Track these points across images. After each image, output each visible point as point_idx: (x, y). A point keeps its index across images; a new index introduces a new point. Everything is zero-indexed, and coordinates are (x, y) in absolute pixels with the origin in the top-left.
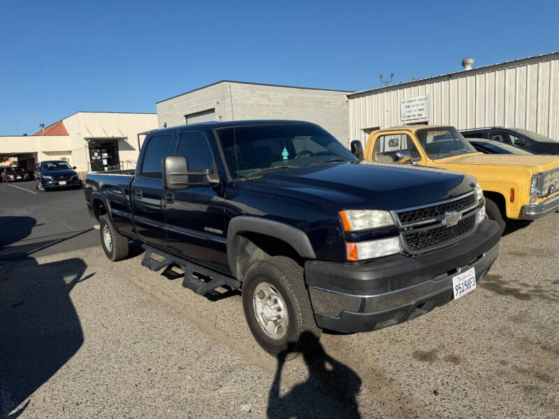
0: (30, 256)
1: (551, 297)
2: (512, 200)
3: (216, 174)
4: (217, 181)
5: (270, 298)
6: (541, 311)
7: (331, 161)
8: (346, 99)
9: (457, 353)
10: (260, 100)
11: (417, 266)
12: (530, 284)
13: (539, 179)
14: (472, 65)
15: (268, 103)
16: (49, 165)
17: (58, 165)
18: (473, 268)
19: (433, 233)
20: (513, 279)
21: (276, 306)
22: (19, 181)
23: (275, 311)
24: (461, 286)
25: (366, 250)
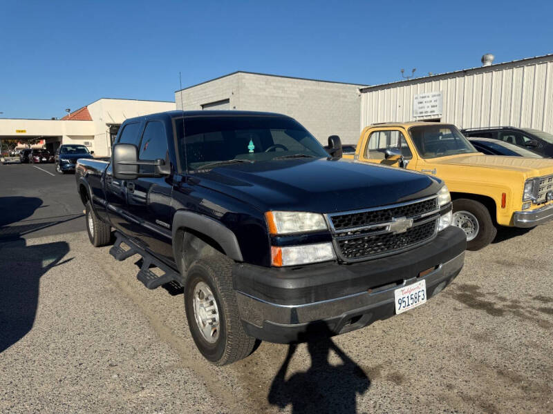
0: (22, 237)
1: (527, 314)
2: (503, 206)
3: (168, 165)
4: (167, 172)
5: (207, 299)
6: (510, 330)
7: (295, 157)
8: (359, 92)
9: (402, 371)
10: (275, 91)
11: (349, 275)
12: (508, 298)
13: (535, 185)
14: (492, 61)
15: (282, 95)
16: (69, 149)
17: (77, 149)
18: (424, 280)
19: (383, 239)
20: (491, 291)
21: (212, 307)
22: (44, 162)
23: (210, 313)
24: (406, 299)
25: (293, 255)
